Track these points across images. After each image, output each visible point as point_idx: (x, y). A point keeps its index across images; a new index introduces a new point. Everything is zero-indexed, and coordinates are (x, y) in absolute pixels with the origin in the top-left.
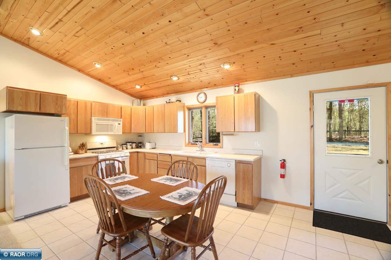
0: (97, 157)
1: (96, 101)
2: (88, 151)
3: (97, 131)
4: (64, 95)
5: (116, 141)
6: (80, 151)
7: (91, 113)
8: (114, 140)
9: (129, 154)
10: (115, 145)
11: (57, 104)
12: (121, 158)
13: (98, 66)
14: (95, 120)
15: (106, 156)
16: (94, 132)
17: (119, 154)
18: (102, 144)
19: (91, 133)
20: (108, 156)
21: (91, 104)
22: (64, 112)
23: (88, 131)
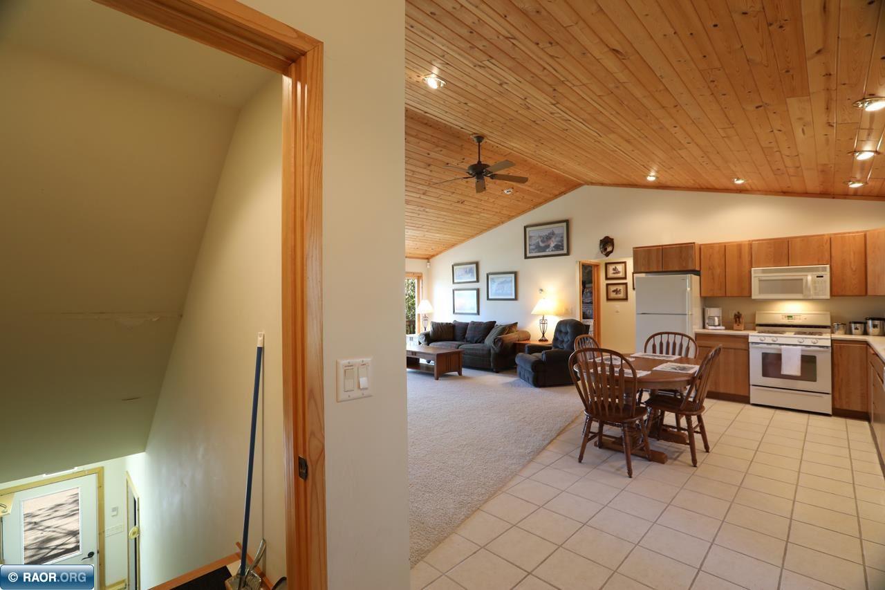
0: (746, 337)
1: (761, 238)
2: (758, 328)
3: (760, 292)
4: (691, 243)
5: (831, 313)
6: (735, 326)
7: (750, 262)
8: (827, 311)
9: (828, 343)
10: (828, 324)
11: (681, 258)
12: (804, 348)
13: (740, 182)
14: (757, 273)
15: (763, 338)
16: (756, 295)
17: (797, 339)
18: (790, 317)
19: (751, 296)
20: (768, 338)
21: (750, 244)
22: (690, 268)
23: (744, 293)
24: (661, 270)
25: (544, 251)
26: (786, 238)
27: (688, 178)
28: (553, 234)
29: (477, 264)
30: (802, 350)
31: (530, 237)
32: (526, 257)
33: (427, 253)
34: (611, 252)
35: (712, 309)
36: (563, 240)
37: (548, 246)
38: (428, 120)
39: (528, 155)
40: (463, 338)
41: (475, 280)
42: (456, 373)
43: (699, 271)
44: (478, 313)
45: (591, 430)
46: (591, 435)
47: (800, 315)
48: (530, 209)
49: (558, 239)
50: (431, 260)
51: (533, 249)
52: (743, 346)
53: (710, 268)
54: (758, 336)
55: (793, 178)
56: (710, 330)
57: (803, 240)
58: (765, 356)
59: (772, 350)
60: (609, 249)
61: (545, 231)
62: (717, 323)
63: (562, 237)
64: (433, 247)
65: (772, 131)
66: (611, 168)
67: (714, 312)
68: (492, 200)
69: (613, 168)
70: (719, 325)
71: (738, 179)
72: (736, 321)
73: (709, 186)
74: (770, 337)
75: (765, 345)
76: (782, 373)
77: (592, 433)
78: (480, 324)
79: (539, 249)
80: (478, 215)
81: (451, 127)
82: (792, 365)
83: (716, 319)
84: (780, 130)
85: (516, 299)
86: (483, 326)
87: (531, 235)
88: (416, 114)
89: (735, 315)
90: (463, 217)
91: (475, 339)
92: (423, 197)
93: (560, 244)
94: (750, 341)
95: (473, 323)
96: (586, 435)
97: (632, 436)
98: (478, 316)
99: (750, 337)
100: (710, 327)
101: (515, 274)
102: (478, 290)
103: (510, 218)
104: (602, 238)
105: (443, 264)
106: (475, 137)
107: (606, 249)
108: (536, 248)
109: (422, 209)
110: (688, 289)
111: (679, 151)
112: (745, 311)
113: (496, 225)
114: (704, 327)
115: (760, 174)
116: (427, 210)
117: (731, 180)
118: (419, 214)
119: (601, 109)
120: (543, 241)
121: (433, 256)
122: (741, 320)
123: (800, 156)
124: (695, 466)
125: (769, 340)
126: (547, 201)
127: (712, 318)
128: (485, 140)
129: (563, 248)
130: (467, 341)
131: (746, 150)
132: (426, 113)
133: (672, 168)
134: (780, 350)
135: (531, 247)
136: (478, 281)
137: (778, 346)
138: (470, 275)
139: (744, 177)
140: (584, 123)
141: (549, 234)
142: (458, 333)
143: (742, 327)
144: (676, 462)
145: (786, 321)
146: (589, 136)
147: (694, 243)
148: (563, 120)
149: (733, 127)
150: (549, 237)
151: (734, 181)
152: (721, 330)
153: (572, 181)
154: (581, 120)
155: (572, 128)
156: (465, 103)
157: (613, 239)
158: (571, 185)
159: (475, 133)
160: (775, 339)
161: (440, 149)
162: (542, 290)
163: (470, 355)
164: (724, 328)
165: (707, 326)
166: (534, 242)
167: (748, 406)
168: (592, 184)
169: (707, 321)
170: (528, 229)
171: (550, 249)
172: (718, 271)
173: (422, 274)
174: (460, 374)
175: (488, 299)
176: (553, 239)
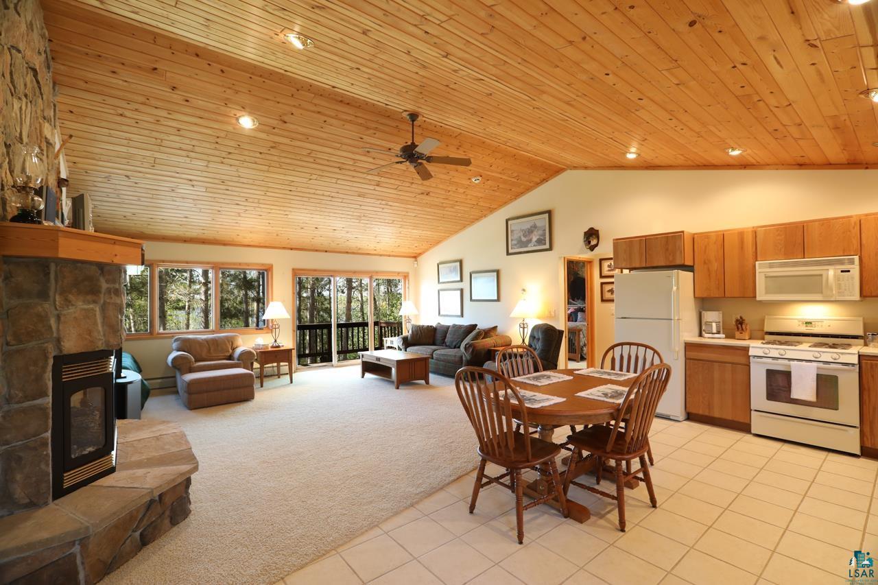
0: (746, 349)
1: (768, 224)
2: (768, 337)
3: (767, 292)
5: (864, 319)
6: (737, 334)
7: (755, 254)
9: (855, 360)
10: (861, 332)
11: (667, 250)
12: (821, 365)
13: (736, 153)
14: (763, 270)
15: (767, 351)
16: (761, 296)
17: (813, 353)
18: (808, 323)
19: (755, 297)
20: (775, 351)
21: (755, 233)
22: (678, 262)
23: (748, 293)
24: (644, 265)
25: (527, 247)
26: (801, 222)
27: (675, 153)
28: (535, 227)
29: (461, 262)
30: (818, 368)
31: (512, 231)
32: (508, 254)
33: (411, 251)
34: (596, 245)
35: (709, 312)
36: (545, 235)
37: (530, 241)
38: (342, 97)
39: (480, 135)
40: (443, 343)
41: (459, 279)
42: (423, 382)
43: (693, 266)
44: (462, 315)
45: (485, 473)
46: (484, 480)
47: (821, 321)
48: (511, 200)
49: (540, 232)
50: (419, 259)
51: (516, 245)
52: (743, 360)
53: (705, 263)
54: (762, 348)
55: (801, 142)
56: (707, 339)
57: (823, 224)
58: (770, 374)
59: (779, 366)
60: (594, 242)
61: (526, 223)
62: (714, 331)
63: (545, 230)
64: (416, 245)
65: (734, 67)
66: (578, 145)
67: (712, 317)
68: (461, 190)
69: (581, 144)
70: (718, 332)
71: (733, 149)
72: (738, 328)
73: (705, 163)
74: (777, 349)
75: (770, 360)
76: (792, 397)
77: (487, 477)
78: (461, 327)
79: (521, 243)
80: (453, 208)
81: (374, 105)
82: (804, 387)
83: (714, 325)
84: (744, 64)
85: (498, 300)
86: (463, 329)
87: (513, 228)
88: (324, 89)
89: (737, 320)
90: (436, 211)
91: (454, 344)
92: (377, 188)
93: (542, 238)
94: (750, 354)
95: (454, 326)
96: (479, 479)
97: (547, 482)
98: (461, 318)
99: (750, 349)
100: (707, 335)
101: (498, 272)
102: (462, 291)
103: (492, 210)
104: (586, 229)
105: (429, 263)
106: (408, 115)
107: (589, 242)
108: (518, 243)
109: (384, 202)
110: (675, 288)
111: (637, 113)
112: (751, 316)
113: (477, 219)
114: (701, 335)
115: (755, 138)
116: (390, 203)
117: (724, 150)
118: (383, 209)
119: (504, 58)
120: (525, 236)
121: (420, 254)
122: (744, 326)
123: (793, 104)
124: (623, 530)
125: (775, 354)
126: (528, 189)
127: (709, 324)
128: (420, 118)
129: (547, 243)
130: (446, 346)
131: (719, 103)
132: (334, 87)
133: (646, 139)
134: (790, 366)
135: (513, 242)
136: (461, 280)
137: (786, 362)
138: (453, 274)
139: (740, 147)
140: (499, 81)
141: (531, 227)
142: (439, 336)
143: (746, 335)
144: (602, 522)
145: (803, 329)
146: (521, 101)
147: (683, 232)
148: (474, 79)
149: (679, 66)
150: (530, 231)
151: (728, 152)
152: (721, 340)
153: (550, 165)
154: (495, 78)
155: (495, 91)
156: (357, 69)
157: (598, 231)
158: (551, 171)
159: (405, 111)
160: (782, 352)
161: (372, 131)
162: (524, 290)
163: (443, 361)
164: (724, 336)
165: (703, 333)
166: (516, 236)
167: (748, 437)
168: (575, 168)
169: (703, 328)
170: (510, 222)
171: (532, 244)
172: (715, 266)
173: (408, 273)
174: (427, 382)
175: (471, 300)
176: (535, 233)
